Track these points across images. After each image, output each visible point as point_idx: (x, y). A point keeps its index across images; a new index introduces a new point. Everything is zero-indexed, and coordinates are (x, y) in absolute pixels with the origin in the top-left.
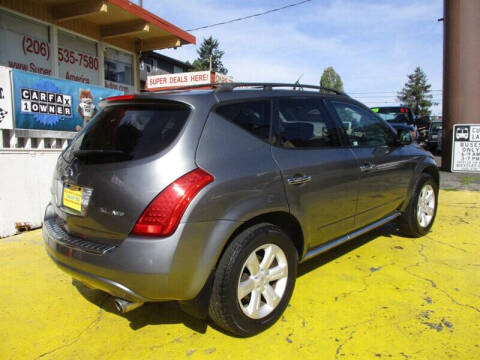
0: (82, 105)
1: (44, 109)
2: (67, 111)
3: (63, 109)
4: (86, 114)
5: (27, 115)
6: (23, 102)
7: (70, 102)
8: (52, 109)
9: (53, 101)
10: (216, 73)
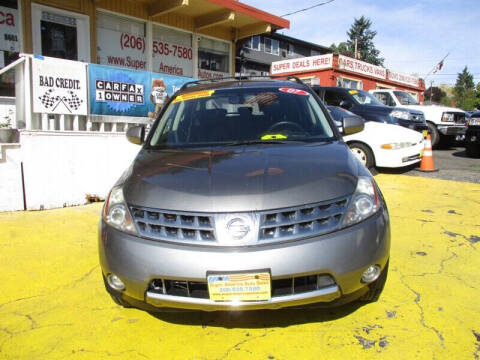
0: (154, 93)
1: (116, 97)
2: (139, 99)
3: (135, 97)
4: (158, 101)
5: (101, 103)
6: (98, 92)
7: (142, 91)
8: (124, 98)
9: (126, 90)
10: (340, 56)
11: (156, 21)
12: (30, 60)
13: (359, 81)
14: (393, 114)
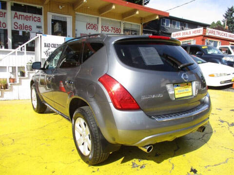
10: (207, 29)
11: (103, 16)
12: (41, 36)
13: (219, 41)
14: (224, 59)
